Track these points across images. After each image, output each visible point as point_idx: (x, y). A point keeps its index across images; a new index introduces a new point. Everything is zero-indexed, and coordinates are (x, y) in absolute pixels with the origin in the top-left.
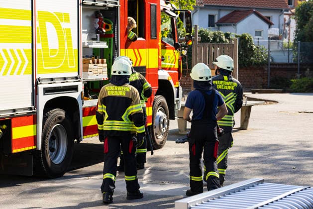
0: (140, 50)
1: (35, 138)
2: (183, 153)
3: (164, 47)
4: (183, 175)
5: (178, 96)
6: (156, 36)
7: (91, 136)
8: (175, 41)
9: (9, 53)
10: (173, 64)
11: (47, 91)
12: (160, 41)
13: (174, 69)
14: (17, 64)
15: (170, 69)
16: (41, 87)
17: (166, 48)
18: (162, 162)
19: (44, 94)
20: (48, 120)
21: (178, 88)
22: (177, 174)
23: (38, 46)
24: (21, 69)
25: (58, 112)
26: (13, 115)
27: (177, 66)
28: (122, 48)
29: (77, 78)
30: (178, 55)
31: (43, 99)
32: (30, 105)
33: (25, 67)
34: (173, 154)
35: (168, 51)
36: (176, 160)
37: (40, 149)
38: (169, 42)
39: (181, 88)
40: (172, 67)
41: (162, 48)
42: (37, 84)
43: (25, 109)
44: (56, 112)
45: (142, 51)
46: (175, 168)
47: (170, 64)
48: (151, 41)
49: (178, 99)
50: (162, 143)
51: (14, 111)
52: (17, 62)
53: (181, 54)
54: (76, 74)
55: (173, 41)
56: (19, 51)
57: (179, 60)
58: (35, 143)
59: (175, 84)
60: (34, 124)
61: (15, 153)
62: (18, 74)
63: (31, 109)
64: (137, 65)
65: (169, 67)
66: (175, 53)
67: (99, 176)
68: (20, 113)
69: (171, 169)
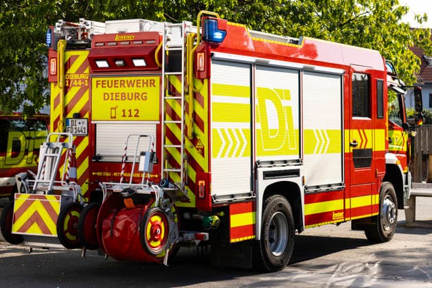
0: (366, 131)
1: (254, 226)
2: (415, 247)
3: (392, 127)
4: (417, 270)
5: (407, 183)
6: (383, 115)
7: (314, 225)
8: (403, 121)
9: (227, 133)
10: (401, 147)
11: (267, 175)
12: (387, 120)
13: (402, 153)
14: (228, 146)
15: (398, 152)
16: (260, 171)
17: (393, 129)
18: (393, 256)
19: (264, 179)
20: (268, 207)
21: (407, 174)
22: (410, 269)
23: (258, 126)
24: (239, 151)
25: (278, 198)
26: (231, 201)
27: (405, 149)
28: (347, 129)
29: (298, 161)
30: (406, 137)
31: (263, 184)
32: (248, 190)
33: (244, 147)
34: (403, 247)
35: (395, 132)
36: (407, 254)
37: (259, 239)
38: (397, 122)
39: (410, 174)
40: (401, 150)
41: (389, 129)
42: (256, 167)
43: (243, 195)
44: (275, 199)
45: (368, 132)
46: (409, 263)
47: (398, 147)
48: (377, 120)
49: (407, 186)
50: (390, 235)
51: (232, 196)
52: (235, 143)
53: (410, 136)
54: (297, 157)
55: (400, 120)
56: (237, 131)
57: (407, 142)
58: (254, 233)
59: (404, 170)
60: (253, 211)
61: (233, 243)
62: (237, 155)
63: (250, 194)
64: (363, 147)
65: (397, 150)
66: (404, 134)
67: (323, 270)
68: (239, 198)
69: (403, 263)
